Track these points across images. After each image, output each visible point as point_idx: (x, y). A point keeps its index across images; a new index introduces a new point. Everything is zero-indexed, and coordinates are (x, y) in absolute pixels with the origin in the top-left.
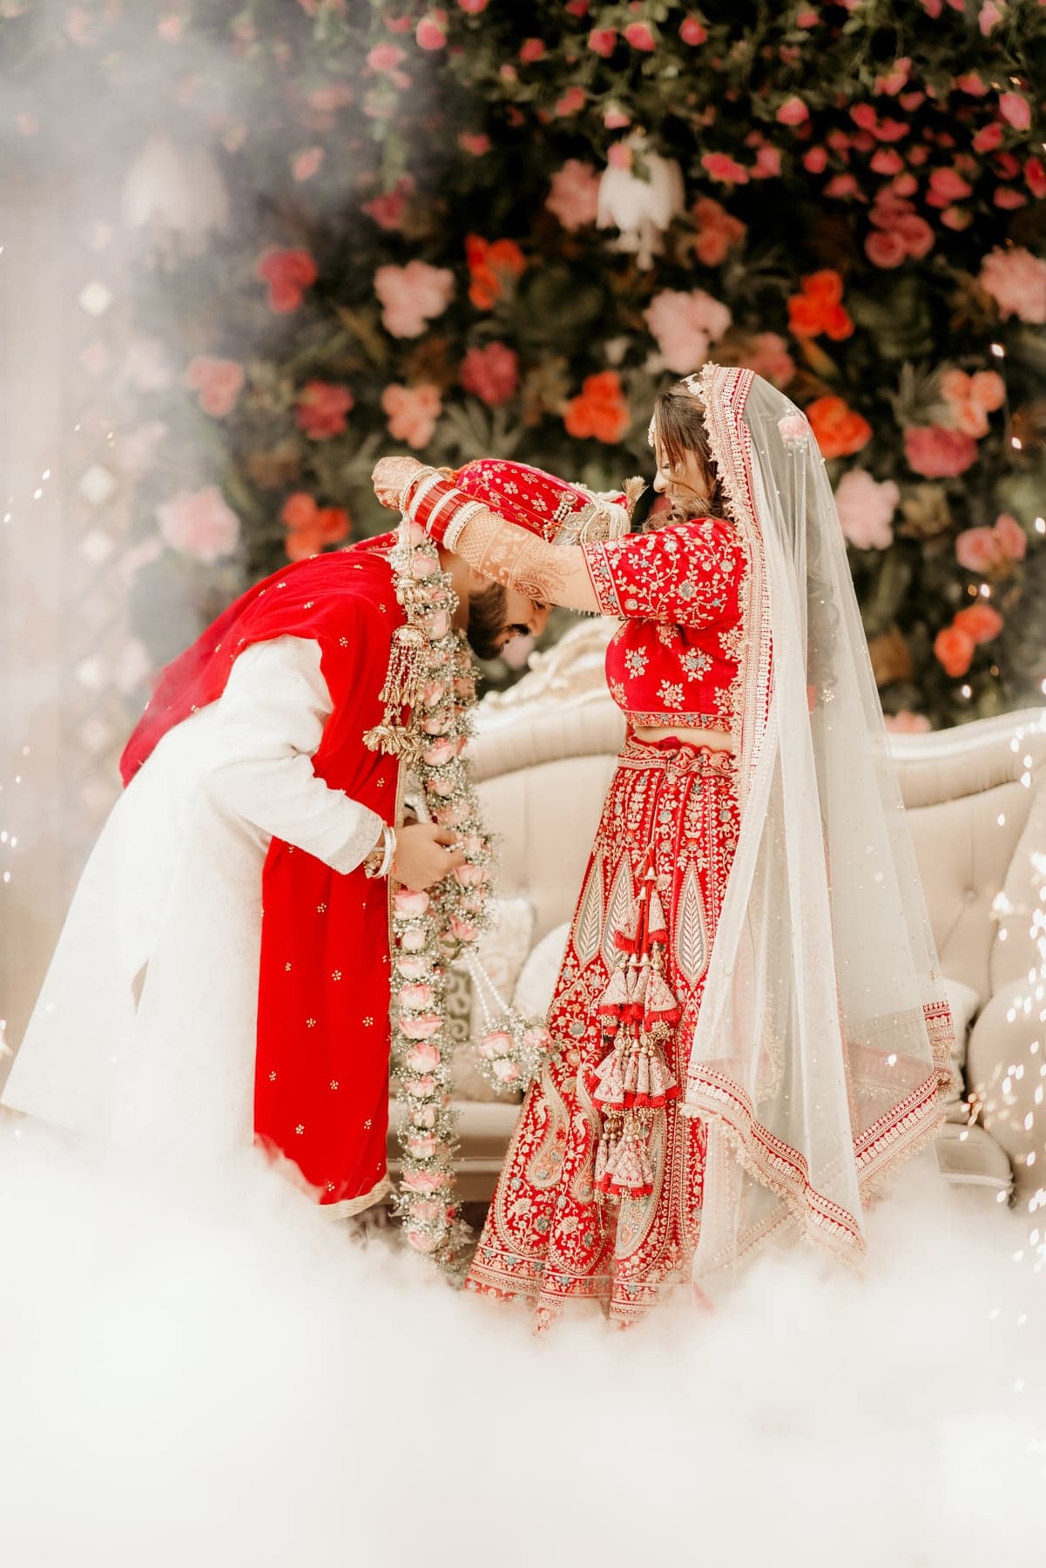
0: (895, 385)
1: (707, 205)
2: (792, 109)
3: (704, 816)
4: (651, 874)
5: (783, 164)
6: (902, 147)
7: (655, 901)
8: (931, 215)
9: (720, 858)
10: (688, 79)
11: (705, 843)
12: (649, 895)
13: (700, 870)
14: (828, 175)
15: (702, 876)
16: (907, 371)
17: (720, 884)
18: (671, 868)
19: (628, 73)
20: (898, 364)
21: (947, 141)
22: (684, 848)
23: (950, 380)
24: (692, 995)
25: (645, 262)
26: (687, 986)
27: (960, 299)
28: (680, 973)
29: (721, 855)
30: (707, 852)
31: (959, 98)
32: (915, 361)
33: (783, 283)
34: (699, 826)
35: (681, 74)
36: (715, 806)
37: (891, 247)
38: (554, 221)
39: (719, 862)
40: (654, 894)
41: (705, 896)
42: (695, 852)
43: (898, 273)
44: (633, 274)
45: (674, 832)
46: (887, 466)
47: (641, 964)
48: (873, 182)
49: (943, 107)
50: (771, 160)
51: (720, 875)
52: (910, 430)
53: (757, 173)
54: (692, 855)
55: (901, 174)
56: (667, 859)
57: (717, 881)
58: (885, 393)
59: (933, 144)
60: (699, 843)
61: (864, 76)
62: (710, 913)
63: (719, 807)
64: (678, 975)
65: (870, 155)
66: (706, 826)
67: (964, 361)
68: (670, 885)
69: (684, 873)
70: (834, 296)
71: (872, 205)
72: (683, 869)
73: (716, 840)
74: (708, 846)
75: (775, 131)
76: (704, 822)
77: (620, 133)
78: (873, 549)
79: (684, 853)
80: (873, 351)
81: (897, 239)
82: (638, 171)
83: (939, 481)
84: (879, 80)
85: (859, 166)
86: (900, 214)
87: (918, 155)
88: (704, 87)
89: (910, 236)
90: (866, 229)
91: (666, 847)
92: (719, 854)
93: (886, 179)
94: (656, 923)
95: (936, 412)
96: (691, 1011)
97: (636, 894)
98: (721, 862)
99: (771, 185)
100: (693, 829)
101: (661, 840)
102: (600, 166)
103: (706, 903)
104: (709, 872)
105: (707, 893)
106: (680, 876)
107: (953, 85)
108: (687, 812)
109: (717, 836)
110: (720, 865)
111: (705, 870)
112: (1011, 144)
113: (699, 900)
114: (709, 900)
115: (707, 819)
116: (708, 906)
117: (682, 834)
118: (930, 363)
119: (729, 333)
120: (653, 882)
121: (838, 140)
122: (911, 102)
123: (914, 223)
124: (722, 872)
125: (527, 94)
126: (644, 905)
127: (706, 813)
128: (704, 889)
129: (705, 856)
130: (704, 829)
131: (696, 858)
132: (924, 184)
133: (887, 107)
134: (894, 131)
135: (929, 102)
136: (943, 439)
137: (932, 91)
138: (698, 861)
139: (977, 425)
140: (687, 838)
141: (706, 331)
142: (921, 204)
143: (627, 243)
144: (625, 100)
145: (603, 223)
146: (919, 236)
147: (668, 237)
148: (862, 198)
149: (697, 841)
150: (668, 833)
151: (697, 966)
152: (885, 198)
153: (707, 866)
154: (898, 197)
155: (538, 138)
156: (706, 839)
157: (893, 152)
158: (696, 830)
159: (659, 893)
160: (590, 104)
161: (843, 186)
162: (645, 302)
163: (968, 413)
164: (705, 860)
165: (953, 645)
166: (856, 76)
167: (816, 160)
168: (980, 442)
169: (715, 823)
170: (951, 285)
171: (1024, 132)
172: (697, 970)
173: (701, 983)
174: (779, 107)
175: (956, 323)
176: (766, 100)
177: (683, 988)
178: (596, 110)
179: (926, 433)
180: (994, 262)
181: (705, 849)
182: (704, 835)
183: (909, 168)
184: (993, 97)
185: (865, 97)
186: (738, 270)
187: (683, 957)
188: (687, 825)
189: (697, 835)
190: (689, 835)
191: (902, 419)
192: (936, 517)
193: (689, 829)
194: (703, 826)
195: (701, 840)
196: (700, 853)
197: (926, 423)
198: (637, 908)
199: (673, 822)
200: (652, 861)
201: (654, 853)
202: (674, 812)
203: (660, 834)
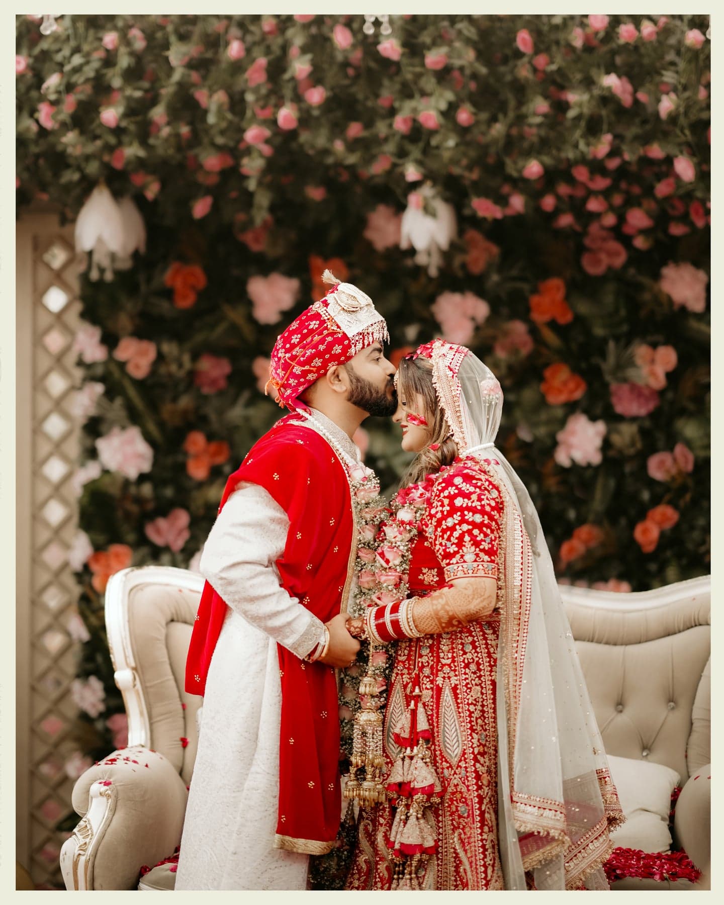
0: (603, 355)
1: (473, 234)
2: (533, 168)
3: (453, 648)
4: (417, 690)
5: (526, 205)
6: (606, 194)
7: (421, 710)
8: (626, 240)
9: (467, 676)
10: (462, 148)
11: (455, 666)
12: (416, 705)
13: (453, 685)
14: (557, 212)
15: (455, 689)
16: (611, 345)
17: (468, 694)
18: (432, 686)
19: (421, 145)
20: (604, 341)
21: (636, 190)
22: (440, 671)
23: (641, 351)
24: (455, 773)
25: (433, 272)
26: (451, 766)
27: (647, 296)
28: (445, 758)
29: (467, 674)
30: (457, 673)
31: (645, 161)
32: (617, 339)
33: (526, 287)
34: (450, 655)
35: (457, 145)
36: (460, 641)
37: (597, 262)
38: (369, 245)
39: (466, 679)
40: (420, 705)
41: (458, 703)
42: (448, 673)
43: (602, 280)
44: (423, 280)
45: (432, 661)
46: (598, 410)
47: (413, 754)
48: (586, 218)
49: (634, 168)
50: (518, 202)
51: (468, 688)
52: (614, 386)
53: (509, 212)
54: (446, 676)
55: (606, 212)
56: (428, 680)
57: (466, 692)
58: (596, 360)
59: (627, 193)
60: (451, 667)
61: (582, 146)
62: (462, 715)
63: (463, 641)
64: (444, 759)
65: (585, 200)
66: (455, 655)
67: (650, 338)
68: (432, 697)
69: (442, 688)
70: (560, 295)
71: (585, 233)
72: (441, 686)
73: (463, 665)
74: (457, 668)
75: (520, 183)
76: (453, 652)
77: (415, 185)
78: (589, 466)
79: (441, 674)
80: (588, 332)
81: (603, 257)
82: (428, 210)
83: (634, 419)
84: (592, 149)
85: (577, 207)
86: (604, 240)
87: (618, 200)
88: (473, 153)
89: (611, 254)
90: (581, 249)
91: (427, 671)
92: (465, 674)
93: (597, 216)
94: (422, 725)
95: (631, 373)
96: (456, 784)
97: (408, 705)
98: (467, 679)
99: (518, 220)
100: (446, 657)
101: (423, 666)
102: (400, 208)
103: (459, 708)
104: (459, 687)
105: (459, 701)
106: (439, 691)
107: (641, 151)
108: (441, 646)
109: (464, 661)
110: (467, 681)
111: (456, 685)
112: (681, 191)
113: (453, 707)
114: (460, 705)
115: (455, 650)
116: (460, 710)
117: (438, 661)
118: (626, 340)
119: (489, 320)
120: (419, 696)
121: (563, 189)
122: (613, 164)
123: (614, 245)
124: (469, 686)
125: (352, 159)
126: (414, 713)
127: (454, 646)
128: (456, 698)
129: (456, 676)
130: (453, 657)
131: (449, 678)
132: (622, 219)
133: (597, 167)
134: (601, 183)
135: (625, 163)
136: (637, 391)
137: (627, 157)
138: (451, 679)
139: (659, 382)
140: (442, 664)
141: (473, 319)
142: (619, 233)
143: (421, 259)
144: (420, 163)
145: (404, 245)
146: (617, 254)
147: (447, 255)
148: (578, 228)
149: (449, 665)
150: (428, 662)
151: (456, 753)
152: (594, 228)
153: (458, 682)
154: (603, 228)
155: (358, 190)
156: (456, 664)
157: (601, 198)
158: (448, 658)
159: (424, 704)
160: (395, 165)
161: (566, 220)
162: (432, 299)
163: (653, 374)
164: (456, 678)
165: (645, 532)
166: (576, 146)
167: (549, 202)
168: (661, 393)
169: (461, 652)
170: (640, 287)
171: (691, 183)
172: (456, 755)
173: (460, 764)
174: (524, 167)
175: (643, 313)
176: (515, 163)
177: (448, 768)
178: (399, 170)
179: (626, 388)
180: (669, 272)
181: (455, 671)
182: (453, 661)
183: (611, 208)
184: (669, 161)
185: (583, 160)
186: (495, 278)
187: (446, 747)
188: (442, 655)
189: (449, 661)
190: (444, 661)
191: (608, 378)
192: (633, 444)
193: (443, 658)
194: (453, 656)
195: (452, 665)
196: (452, 674)
197: (625, 380)
198: (409, 716)
199: (430, 654)
200: (417, 682)
201: (418, 676)
202: (431, 647)
203: (422, 663)
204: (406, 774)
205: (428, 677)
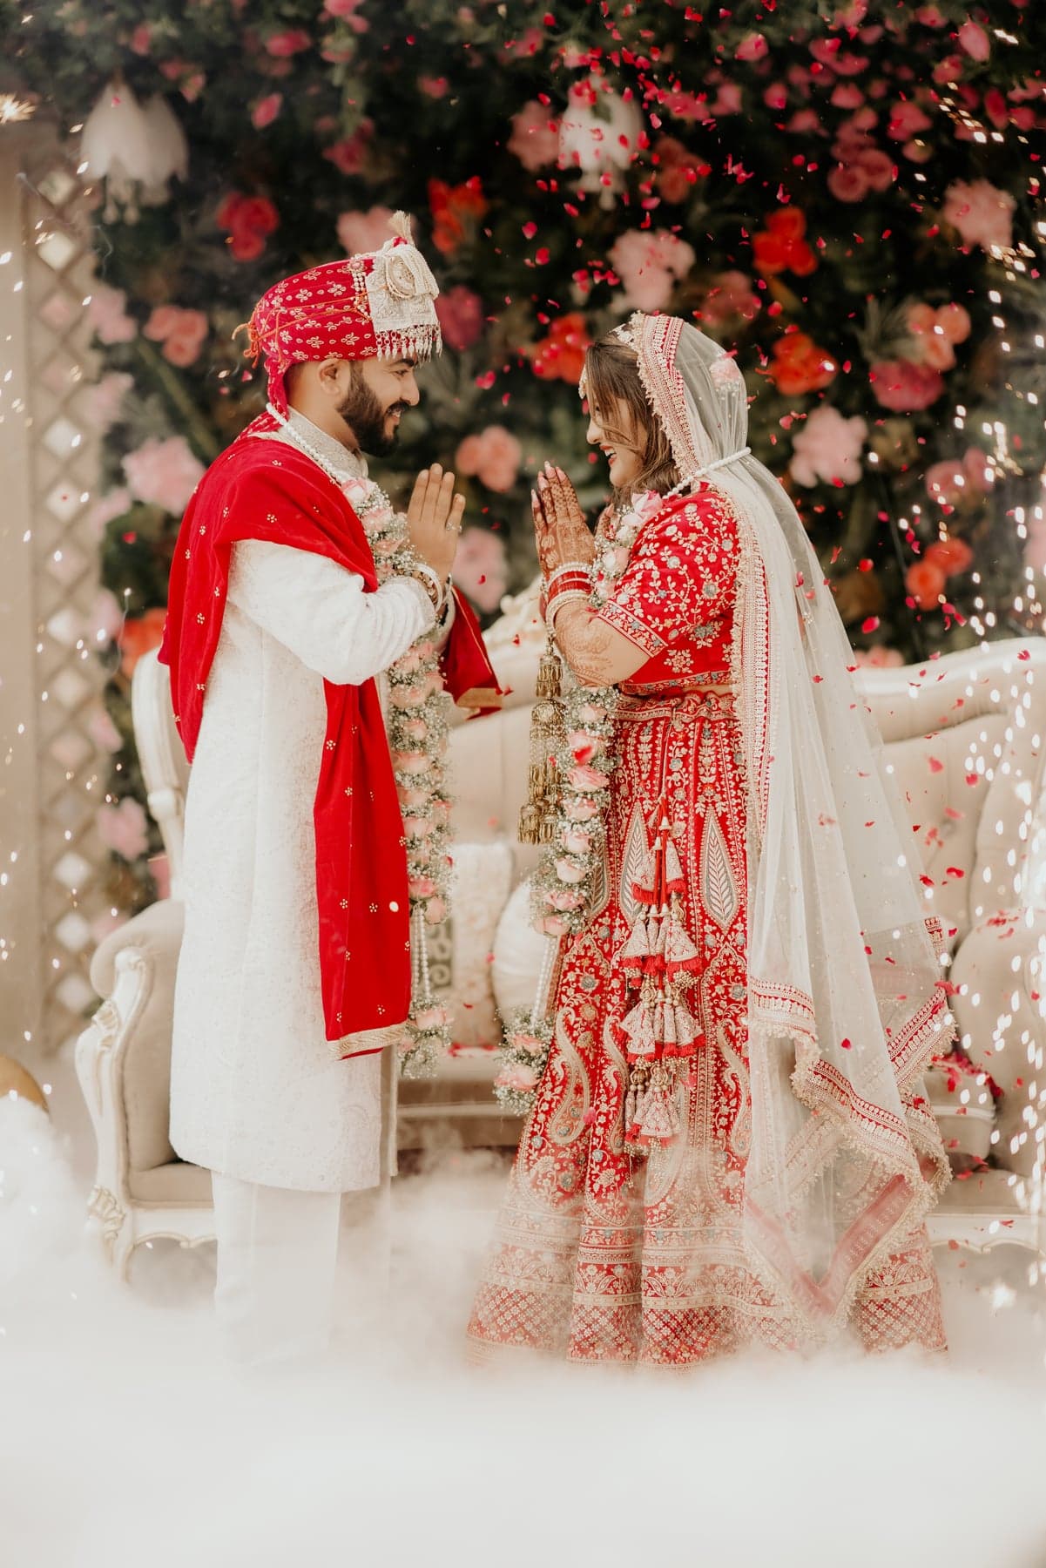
0: (861, 321)
1: (669, 143)
2: (751, 44)
3: (718, 760)
4: (665, 821)
5: (743, 101)
6: (860, 81)
7: (671, 851)
8: (894, 150)
9: (739, 801)
10: (646, 18)
11: (722, 787)
12: (664, 844)
13: (720, 814)
14: (788, 112)
15: (722, 820)
16: (872, 305)
17: (741, 827)
18: (686, 815)
19: (586, 12)
20: (862, 299)
21: (906, 74)
22: (701, 794)
23: (916, 313)
24: (726, 939)
25: (607, 202)
26: (719, 930)
27: (924, 232)
28: (709, 918)
29: (739, 797)
30: (725, 796)
31: (918, 31)
32: (880, 297)
33: (745, 219)
34: (713, 770)
35: (639, 12)
36: (728, 749)
37: (852, 181)
38: (516, 160)
39: (738, 805)
40: (670, 843)
41: (726, 840)
42: (712, 797)
43: (859, 208)
44: (595, 214)
45: (687, 779)
46: (853, 403)
47: (661, 915)
48: (835, 118)
49: (901, 40)
50: (731, 97)
51: (741, 818)
52: (877, 364)
53: (718, 110)
54: (709, 801)
55: (860, 109)
56: (682, 807)
57: (739, 824)
58: (853, 328)
59: (892, 78)
60: (715, 788)
61: (823, 10)
62: (735, 856)
63: (732, 750)
64: (706, 920)
65: (830, 91)
66: (721, 770)
67: (929, 294)
69: (704, 819)
70: (797, 232)
71: (833, 140)
72: (702, 815)
73: (733, 784)
74: (725, 789)
75: (735, 69)
76: (718, 766)
77: (582, 72)
78: (838, 482)
79: (701, 798)
80: (838, 287)
81: (860, 173)
82: (599, 111)
83: (903, 415)
84: (838, 13)
85: (820, 101)
86: (861, 148)
87: (878, 89)
88: (662, 24)
89: (873, 170)
90: (828, 163)
91: (680, 794)
92: (737, 797)
93: (848, 114)
94: (673, 872)
95: (902, 346)
96: (727, 955)
97: (651, 844)
98: (740, 804)
99: (730, 123)
100: (707, 774)
101: (674, 788)
102: (560, 106)
103: (727, 846)
104: (729, 816)
105: (729, 837)
107: (911, 16)
108: (700, 758)
109: (734, 779)
110: (740, 808)
111: (724, 814)
112: (970, 75)
113: (722, 844)
114: (733, 843)
115: (721, 763)
116: (730, 850)
117: (697, 780)
118: (895, 298)
119: (694, 271)
120: (667, 831)
121: (798, 75)
122: (872, 35)
123: (876, 156)
124: (742, 815)
125: (486, 35)
126: (661, 855)
127: (719, 756)
128: (726, 833)
129: (723, 800)
130: (718, 773)
131: (714, 803)
132: (884, 118)
133: (848, 43)
134: (853, 65)
135: (888, 34)
136: (910, 373)
137: (890, 25)
138: (717, 805)
139: (943, 358)
140: (702, 784)
141: (670, 270)
142: (882, 137)
143: (590, 183)
144: (584, 40)
145: (565, 163)
146: (880, 169)
147: (631, 176)
148: (823, 133)
149: (713, 785)
150: (680, 781)
151: (727, 911)
152: (847, 133)
153: (726, 810)
154: (860, 132)
155: (498, 81)
156: (723, 783)
157: (853, 87)
158: (710, 775)
160: (549, 44)
161: (805, 122)
162: (609, 242)
163: (934, 347)
164: (724, 804)
165: (923, 577)
166: (814, 10)
167: (776, 95)
168: (946, 375)
169: (730, 766)
170: (916, 219)
171: (984, 63)
172: (728, 914)
173: (734, 926)
174: (738, 43)
175: (920, 256)
176: (725, 37)
177: (713, 933)
178: (555, 50)
179: (893, 367)
180: (957, 194)
181: (722, 793)
182: (719, 779)
183: (869, 102)
184: (953, 27)
185: (823, 31)
186: (701, 208)
188: (701, 771)
189: (712, 779)
190: (704, 780)
191: (868, 354)
192: (904, 450)
193: (704, 775)
194: (717, 771)
195: (717, 785)
196: (717, 797)
197: (893, 357)
198: (653, 859)
199: (684, 770)
200: (666, 810)
201: (667, 802)
202: (685, 759)
203: (673, 782)
204: (652, 943)
205: (682, 803)
